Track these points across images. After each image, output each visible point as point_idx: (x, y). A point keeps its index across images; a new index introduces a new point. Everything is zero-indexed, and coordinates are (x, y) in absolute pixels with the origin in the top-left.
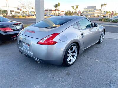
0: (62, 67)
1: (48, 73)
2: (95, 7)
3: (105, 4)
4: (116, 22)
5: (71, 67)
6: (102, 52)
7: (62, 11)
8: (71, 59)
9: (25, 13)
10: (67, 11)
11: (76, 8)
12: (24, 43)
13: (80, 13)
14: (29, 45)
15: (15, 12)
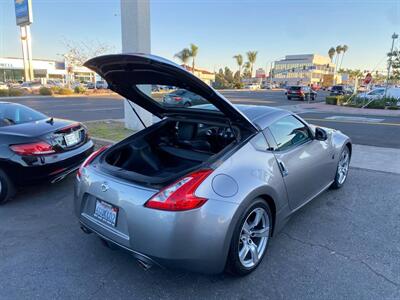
2: (312, 56)
3: (342, 46)
4: (382, 108)
5: (252, 278)
6: (346, 219)
7: (204, 72)
8: (249, 252)
9: (81, 78)
10: (221, 70)
11: (248, 61)
12: (100, 201)
13: (264, 76)
14: (117, 208)
15: (51, 76)
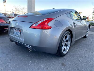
0: (55, 57)
1: (41, 63)
8: (64, 49)
14: (20, 31)
